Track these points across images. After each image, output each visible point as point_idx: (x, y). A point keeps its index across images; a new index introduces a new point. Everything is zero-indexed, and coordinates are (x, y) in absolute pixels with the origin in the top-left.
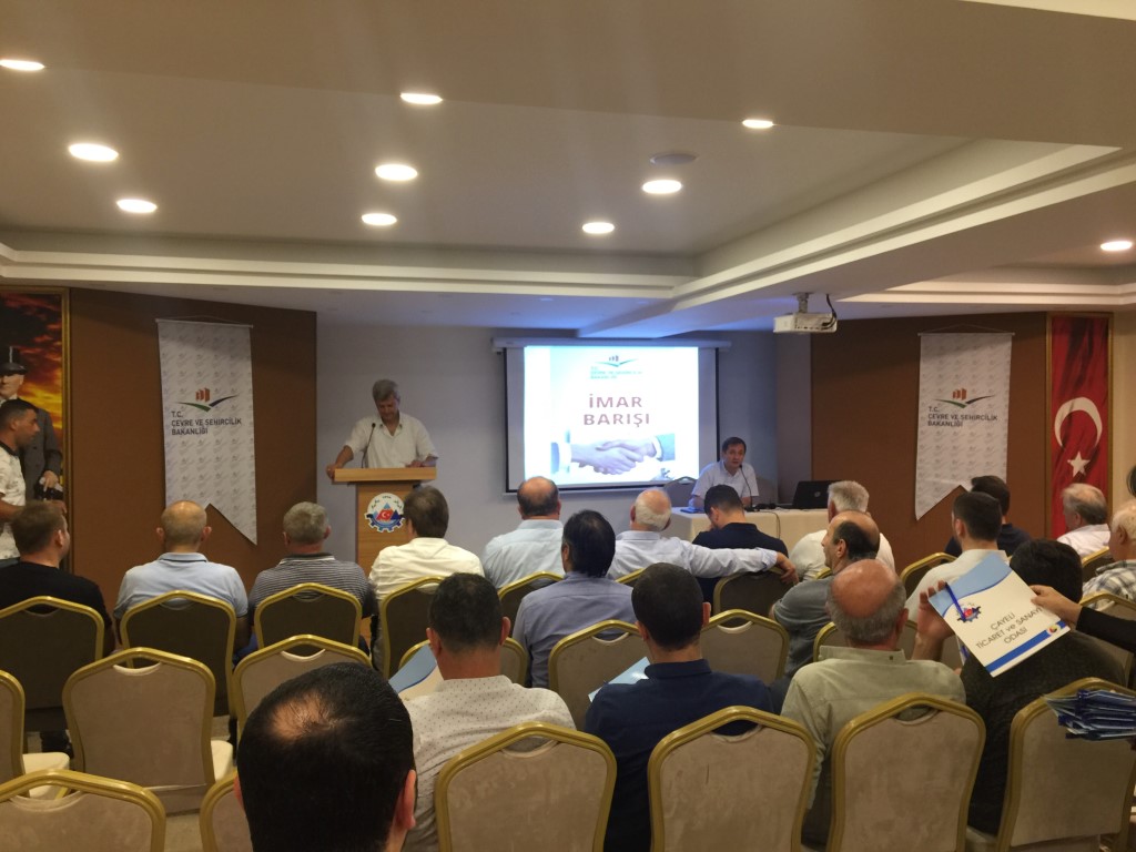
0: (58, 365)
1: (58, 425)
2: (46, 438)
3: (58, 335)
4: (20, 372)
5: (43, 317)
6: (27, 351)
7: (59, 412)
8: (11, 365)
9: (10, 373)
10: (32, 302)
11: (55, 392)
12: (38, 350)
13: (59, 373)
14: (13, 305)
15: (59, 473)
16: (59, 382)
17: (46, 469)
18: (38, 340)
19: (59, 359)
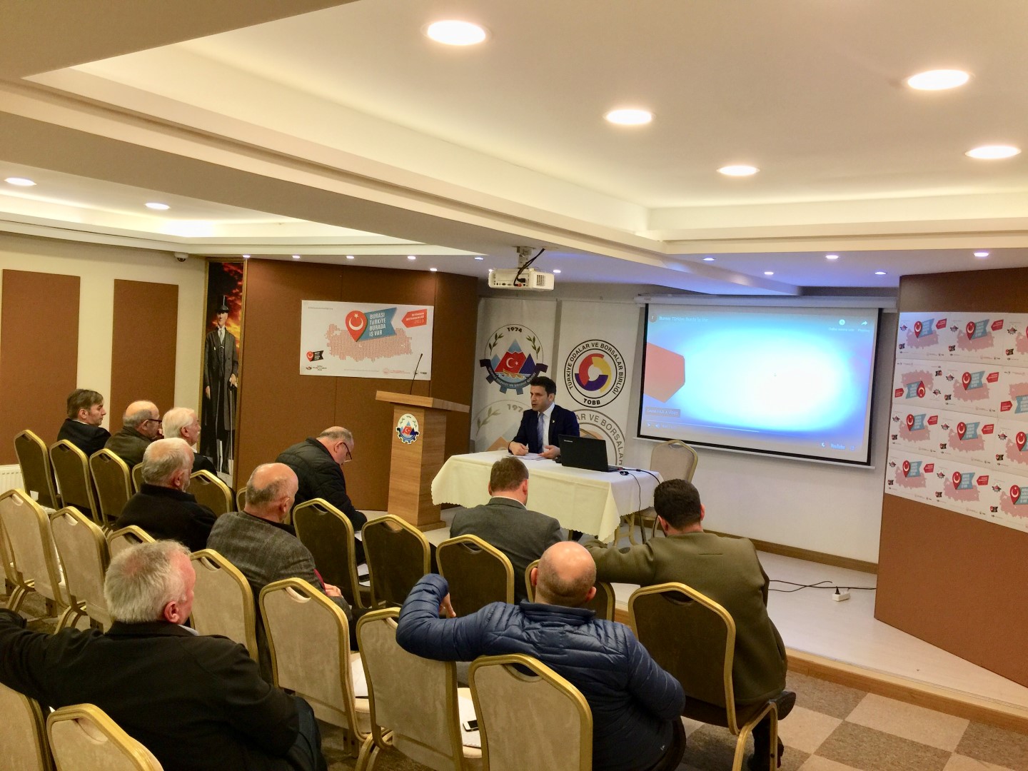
0: (240, 307)
1: (238, 346)
2: (233, 352)
3: (240, 288)
4: (227, 311)
5: (236, 277)
6: (230, 299)
7: (238, 337)
8: (224, 308)
9: (223, 312)
10: (233, 268)
11: (238, 325)
12: (234, 298)
13: (241, 313)
14: (226, 269)
15: (237, 376)
16: (240, 319)
17: (232, 373)
18: (234, 291)
19: (240, 304)
